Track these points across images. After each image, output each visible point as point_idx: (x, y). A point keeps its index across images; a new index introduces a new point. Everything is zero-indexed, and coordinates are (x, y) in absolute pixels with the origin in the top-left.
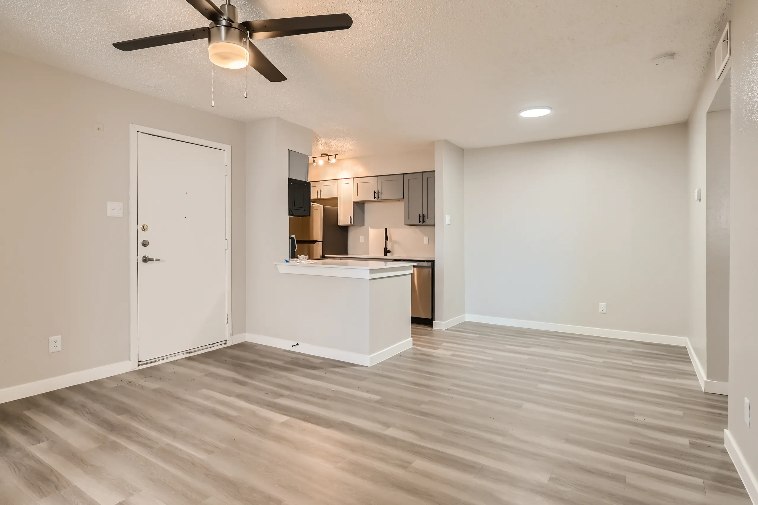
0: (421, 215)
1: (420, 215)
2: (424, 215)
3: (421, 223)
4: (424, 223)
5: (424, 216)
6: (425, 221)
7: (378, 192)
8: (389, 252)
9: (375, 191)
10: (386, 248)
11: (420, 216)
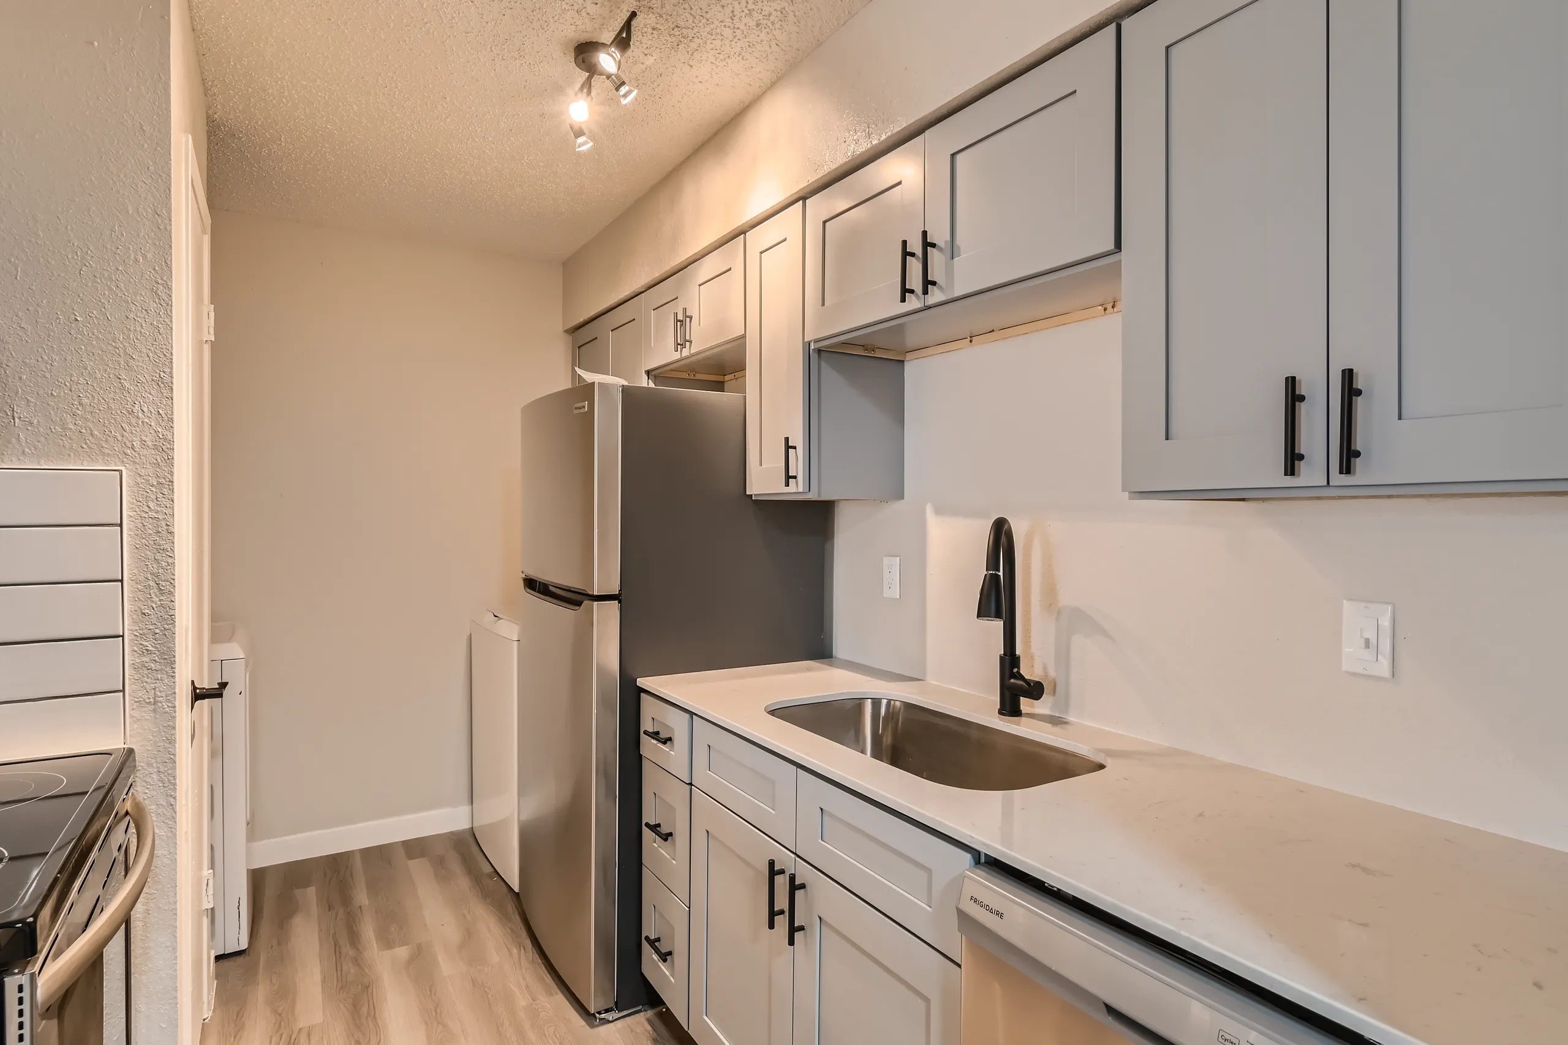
0: (1312, 385)
1: (1291, 383)
2: (1348, 375)
3: (1311, 473)
4: (1346, 468)
5: (1350, 389)
6: (1358, 444)
7: (927, 244)
8: (1036, 690)
9: (905, 243)
10: (1010, 661)
11: (1293, 396)
